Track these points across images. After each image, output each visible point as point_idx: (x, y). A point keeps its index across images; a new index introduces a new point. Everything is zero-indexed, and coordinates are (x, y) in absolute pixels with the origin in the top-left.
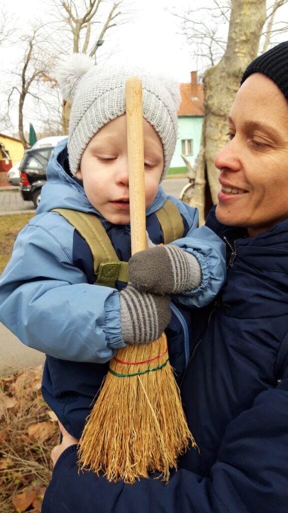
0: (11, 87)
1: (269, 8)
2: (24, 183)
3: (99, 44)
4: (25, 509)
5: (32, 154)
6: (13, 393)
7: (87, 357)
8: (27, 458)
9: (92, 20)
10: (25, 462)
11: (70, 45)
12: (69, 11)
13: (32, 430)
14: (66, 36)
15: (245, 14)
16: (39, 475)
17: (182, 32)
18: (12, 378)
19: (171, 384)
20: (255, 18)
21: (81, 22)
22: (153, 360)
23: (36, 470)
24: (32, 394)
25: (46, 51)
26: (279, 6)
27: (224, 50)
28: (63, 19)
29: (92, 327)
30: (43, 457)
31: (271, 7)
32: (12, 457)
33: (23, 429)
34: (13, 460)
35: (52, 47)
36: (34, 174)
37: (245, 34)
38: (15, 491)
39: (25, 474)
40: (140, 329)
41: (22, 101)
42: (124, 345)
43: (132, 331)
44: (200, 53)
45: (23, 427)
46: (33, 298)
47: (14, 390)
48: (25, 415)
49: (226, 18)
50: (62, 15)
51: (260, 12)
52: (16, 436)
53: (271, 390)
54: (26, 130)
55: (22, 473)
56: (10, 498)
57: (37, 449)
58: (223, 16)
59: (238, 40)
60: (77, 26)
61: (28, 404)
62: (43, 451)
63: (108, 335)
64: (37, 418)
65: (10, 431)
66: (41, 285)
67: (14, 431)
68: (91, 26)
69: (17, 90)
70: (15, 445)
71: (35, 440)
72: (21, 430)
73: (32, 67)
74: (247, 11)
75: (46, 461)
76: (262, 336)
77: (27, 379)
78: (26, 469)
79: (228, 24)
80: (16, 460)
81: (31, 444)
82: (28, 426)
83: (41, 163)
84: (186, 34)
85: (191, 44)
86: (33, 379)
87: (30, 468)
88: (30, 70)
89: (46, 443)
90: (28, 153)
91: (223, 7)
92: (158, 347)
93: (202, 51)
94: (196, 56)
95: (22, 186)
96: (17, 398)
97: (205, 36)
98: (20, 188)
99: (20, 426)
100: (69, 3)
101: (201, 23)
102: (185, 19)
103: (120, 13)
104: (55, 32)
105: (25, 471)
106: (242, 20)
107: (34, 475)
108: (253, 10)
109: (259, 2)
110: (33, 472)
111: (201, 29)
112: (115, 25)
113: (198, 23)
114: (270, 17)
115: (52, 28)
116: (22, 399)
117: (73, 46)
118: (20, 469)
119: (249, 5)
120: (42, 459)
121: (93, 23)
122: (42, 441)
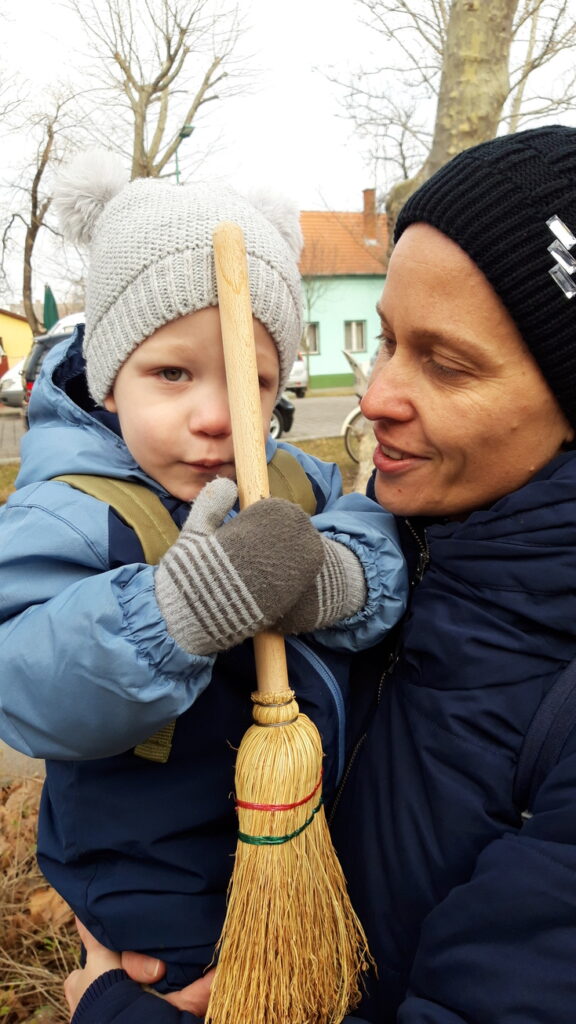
0: (13, 215)
1: (515, 72)
3: (184, 134)
5: (48, 346)
8: (26, 960)
9: (171, 87)
10: (22, 968)
11: (128, 135)
12: (126, 69)
13: (36, 904)
14: (120, 116)
15: (468, 82)
17: (347, 114)
20: (489, 91)
21: (150, 90)
23: (45, 984)
25: (79, 145)
26: (534, 67)
27: (428, 149)
28: (113, 84)
30: (60, 959)
31: (519, 69)
33: (18, 901)
35: (93, 138)
37: (469, 120)
39: (21, 995)
41: (30, 240)
44: (381, 154)
45: (19, 896)
47: (3, 820)
48: (23, 871)
49: (432, 87)
50: (112, 77)
51: (497, 80)
52: (4, 916)
54: (38, 296)
55: (16, 993)
57: (46, 941)
58: (425, 84)
59: (454, 132)
60: (141, 97)
61: (31, 849)
62: (59, 947)
67: (2, 906)
68: (169, 97)
69: (22, 219)
70: (2, 935)
71: (44, 923)
72: (15, 903)
73: (53, 174)
74: (472, 75)
77: (29, 799)
78: (24, 982)
79: (435, 99)
80: (4, 965)
81: (36, 932)
82: (30, 894)
84: (354, 117)
85: (363, 136)
87: (32, 982)
89: (65, 930)
90: (40, 342)
91: (426, 67)
93: (384, 150)
94: (374, 160)
96: (7, 837)
97: (392, 122)
99: (13, 895)
100: (127, 53)
101: (383, 97)
102: (353, 88)
103: (226, 75)
104: (98, 108)
105: (21, 987)
106: (462, 94)
107: (39, 996)
108: (484, 75)
109: (494, 60)
110: (39, 989)
111: (383, 108)
112: (216, 97)
113: (377, 97)
114: (517, 88)
115: (93, 101)
116: (18, 840)
117: (133, 135)
118: (12, 984)
119: (476, 64)
120: (57, 963)
121: (172, 93)
122: (59, 926)
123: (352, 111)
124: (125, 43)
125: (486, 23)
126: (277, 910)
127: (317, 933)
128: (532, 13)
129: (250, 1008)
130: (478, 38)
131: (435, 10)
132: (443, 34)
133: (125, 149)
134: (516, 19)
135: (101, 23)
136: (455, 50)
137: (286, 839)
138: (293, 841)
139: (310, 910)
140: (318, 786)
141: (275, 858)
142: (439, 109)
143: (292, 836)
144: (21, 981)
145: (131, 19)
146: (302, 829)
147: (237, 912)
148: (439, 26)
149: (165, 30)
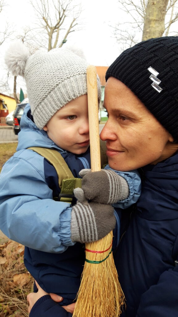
2: (15, 124)
3: (64, 42)
5: (21, 107)
6: (5, 254)
8: (12, 296)
9: (60, 27)
10: (11, 298)
12: (46, 22)
13: (15, 279)
14: (44, 36)
15: (152, 27)
16: (19, 307)
17: (114, 36)
18: (4, 245)
20: (159, 29)
21: (54, 28)
23: (18, 304)
24: (16, 256)
25: (32, 45)
26: (172, 22)
29: (50, 233)
30: (23, 296)
31: (168, 23)
32: (3, 295)
33: (10, 278)
34: (3, 297)
35: (36, 43)
39: (11, 307)
40: (84, 233)
43: (78, 234)
45: (10, 276)
47: (5, 253)
48: (11, 269)
49: (141, 28)
50: (43, 25)
51: (161, 26)
52: (5, 282)
54: (18, 92)
55: (9, 306)
57: (18, 290)
58: (139, 27)
60: (51, 31)
61: (14, 262)
62: (22, 292)
63: (62, 238)
64: (19, 271)
65: (2, 279)
67: (5, 279)
68: (59, 31)
70: (5, 288)
71: (17, 285)
74: (153, 25)
75: (25, 299)
77: (14, 246)
79: (142, 33)
80: (5, 297)
81: (15, 287)
82: (13, 276)
84: (116, 37)
85: (119, 43)
86: (17, 246)
87: (14, 303)
89: (24, 287)
90: (19, 106)
91: (139, 22)
96: (7, 258)
97: (128, 39)
98: (13, 127)
99: (8, 276)
100: (47, 17)
101: (126, 31)
102: (116, 28)
103: (77, 24)
104: (38, 34)
105: (11, 304)
106: (150, 30)
107: (16, 307)
108: (157, 25)
109: (160, 20)
110: (16, 305)
111: (126, 35)
112: (74, 31)
113: (124, 31)
114: (167, 29)
115: (36, 32)
116: (10, 259)
117: (48, 42)
118: (8, 303)
119: (155, 21)
120: (22, 297)
121: (60, 29)
122: (22, 286)
124: (46, 14)
125: (158, 8)
126: (97, 284)
127: (109, 292)
128: (172, 6)
129: (87, 314)
130: (156, 13)
131: (142, 5)
132: (144, 12)
133: (46, 47)
134: (167, 8)
135: (39, 8)
136: (148, 17)
137: (100, 262)
138: (102, 263)
139: (107, 284)
140: (111, 246)
141: (97, 268)
142: (143, 35)
143: (102, 261)
144: (11, 302)
145: (48, 6)
146: (105, 259)
147: (84, 283)
148: (143, 9)
149: (58, 10)
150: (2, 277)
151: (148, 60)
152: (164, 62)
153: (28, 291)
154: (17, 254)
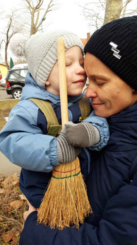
0: (2, 40)
1: (124, 3)
2: (7, 86)
3: (43, 20)
4: (8, 241)
5: (11, 72)
6: (3, 186)
7: (41, 169)
8: (9, 217)
9: (40, 8)
10: (8, 219)
11: (30, 20)
12: (29, 4)
13: (12, 204)
14: (28, 15)
15: (112, 6)
16: (15, 225)
17: (83, 14)
18: (2, 179)
19: (82, 183)
20: (118, 8)
21: (35, 9)
22: (73, 170)
23: (14, 222)
24: (12, 187)
25: (18, 22)
26: (129, 2)
27: (103, 23)
28: (26, 7)
29: (44, 155)
30: (17, 217)
31: (125, 3)
32: (2, 216)
33: (7, 203)
34: (3, 218)
35: (21, 21)
36: (13, 82)
37: (113, 15)
38: (4, 233)
39: (8, 225)
40: (66, 156)
41: (7, 47)
42: (59, 164)
43: (62, 157)
44: (91, 24)
45: (7, 202)
46: (16, 140)
47: (3, 185)
48: (8, 197)
49: (104, 7)
50: (26, 5)
51: (120, 5)
52: (4, 207)
53: (127, 185)
54: (9, 60)
55: (7, 224)
56: (1, 236)
57: (14, 212)
58: (102, 6)
59: (109, 18)
60: (33, 10)
61: (10, 192)
62: (17, 214)
63: (51, 159)
64: (14, 198)
65: (1, 204)
66: (20, 134)
67: (3, 204)
68: (40, 10)
69: (5, 41)
70: (4, 211)
71: (13, 208)
72: (7, 204)
73: (12, 30)
74: (114, 4)
75: (19, 218)
76: (123, 160)
77: (9, 180)
78: (9, 222)
79: (105, 10)
80: (4, 218)
81: (11, 210)
82: (10, 202)
83: (16, 77)
85: (87, 20)
86: (12, 180)
87: (11, 222)
88: (10, 32)
89: (18, 210)
90: (10, 71)
91: (102, 2)
92: (75, 164)
93: (92, 23)
94: (90, 26)
95: (6, 87)
96: (4, 189)
97: (94, 16)
98: (6, 88)
99: (6, 202)
101: (92, 10)
102: (85, 8)
103: (53, 5)
106: (111, 9)
107: (13, 225)
108: (116, 4)
110: (12, 224)
112: (51, 10)
113: (90, 10)
114: (124, 8)
115: (21, 12)
116: (7, 189)
117: (31, 20)
118: (6, 222)
123: (84, 14)
133: (29, 23)
142: (106, 13)
150: (1, 203)
151: (110, 37)
152: (121, 37)
153: (21, 213)
154: (12, 186)
